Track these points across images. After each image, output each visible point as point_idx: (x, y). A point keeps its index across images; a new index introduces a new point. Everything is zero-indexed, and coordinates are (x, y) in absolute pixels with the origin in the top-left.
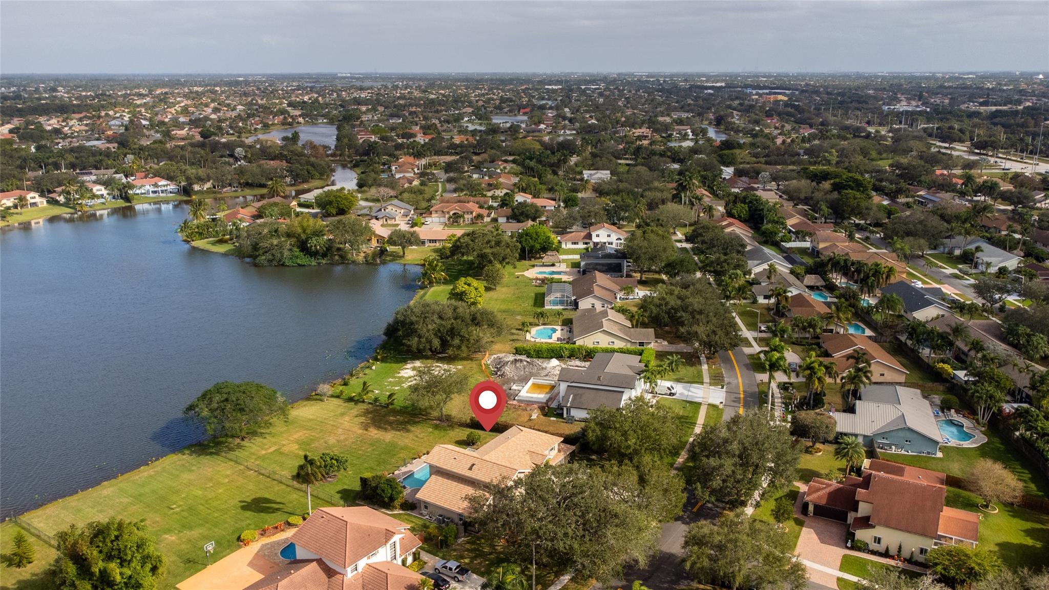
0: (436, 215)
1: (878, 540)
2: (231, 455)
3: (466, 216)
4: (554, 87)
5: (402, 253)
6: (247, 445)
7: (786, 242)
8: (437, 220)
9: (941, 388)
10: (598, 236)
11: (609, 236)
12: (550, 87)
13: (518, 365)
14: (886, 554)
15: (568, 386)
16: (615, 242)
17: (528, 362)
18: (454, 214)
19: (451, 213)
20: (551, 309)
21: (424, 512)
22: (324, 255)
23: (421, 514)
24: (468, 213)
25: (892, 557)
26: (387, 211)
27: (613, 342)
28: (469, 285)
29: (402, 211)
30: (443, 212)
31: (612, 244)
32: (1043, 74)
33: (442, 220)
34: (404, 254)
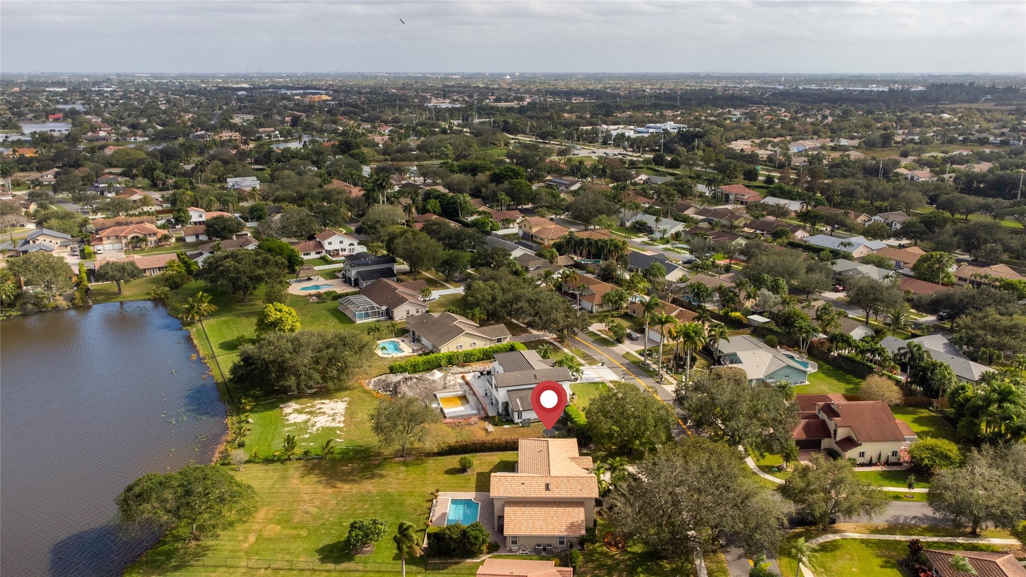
0: (109, 241)
1: (862, 454)
2: (206, 560)
3: (149, 239)
4: (57, 90)
5: (117, 290)
6: (211, 542)
7: (496, 230)
8: (110, 247)
9: (749, 331)
10: (330, 243)
11: (341, 242)
12: (53, 89)
13: (409, 383)
14: (870, 464)
15: (508, 391)
16: (347, 248)
17: (417, 378)
18: (133, 238)
19: (130, 237)
20: (364, 323)
21: (515, 548)
22: (11, 305)
23: (511, 551)
24: (150, 235)
25: (875, 465)
26: (37, 242)
27: (474, 343)
28: (280, 311)
29: (59, 241)
30: (117, 237)
31: (345, 250)
32: (510, 75)
33: (117, 246)
34: (120, 290)
